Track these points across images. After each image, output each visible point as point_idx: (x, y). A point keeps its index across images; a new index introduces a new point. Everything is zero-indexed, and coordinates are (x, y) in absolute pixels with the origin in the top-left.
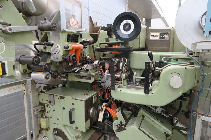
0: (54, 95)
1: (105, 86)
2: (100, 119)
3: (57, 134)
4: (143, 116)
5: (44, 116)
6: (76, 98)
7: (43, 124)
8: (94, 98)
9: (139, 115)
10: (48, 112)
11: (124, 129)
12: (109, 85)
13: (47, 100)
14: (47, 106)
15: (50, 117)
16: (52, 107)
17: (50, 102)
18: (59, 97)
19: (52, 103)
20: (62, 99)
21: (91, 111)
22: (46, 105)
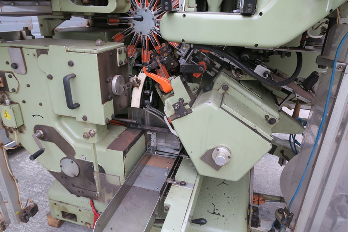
0: (21, 48)
1: (141, 33)
2: (136, 102)
3: (42, 138)
4: (225, 88)
5: (7, 101)
6: (77, 50)
7: (8, 118)
8: (120, 53)
9: (216, 86)
10: (14, 91)
11: (189, 112)
12: (151, 31)
13: (8, 63)
14: (10, 77)
15: (21, 104)
16: (23, 79)
17: (15, 66)
18: (35, 52)
19: (21, 68)
20: (42, 56)
21: (114, 81)
22: (7, 74)
